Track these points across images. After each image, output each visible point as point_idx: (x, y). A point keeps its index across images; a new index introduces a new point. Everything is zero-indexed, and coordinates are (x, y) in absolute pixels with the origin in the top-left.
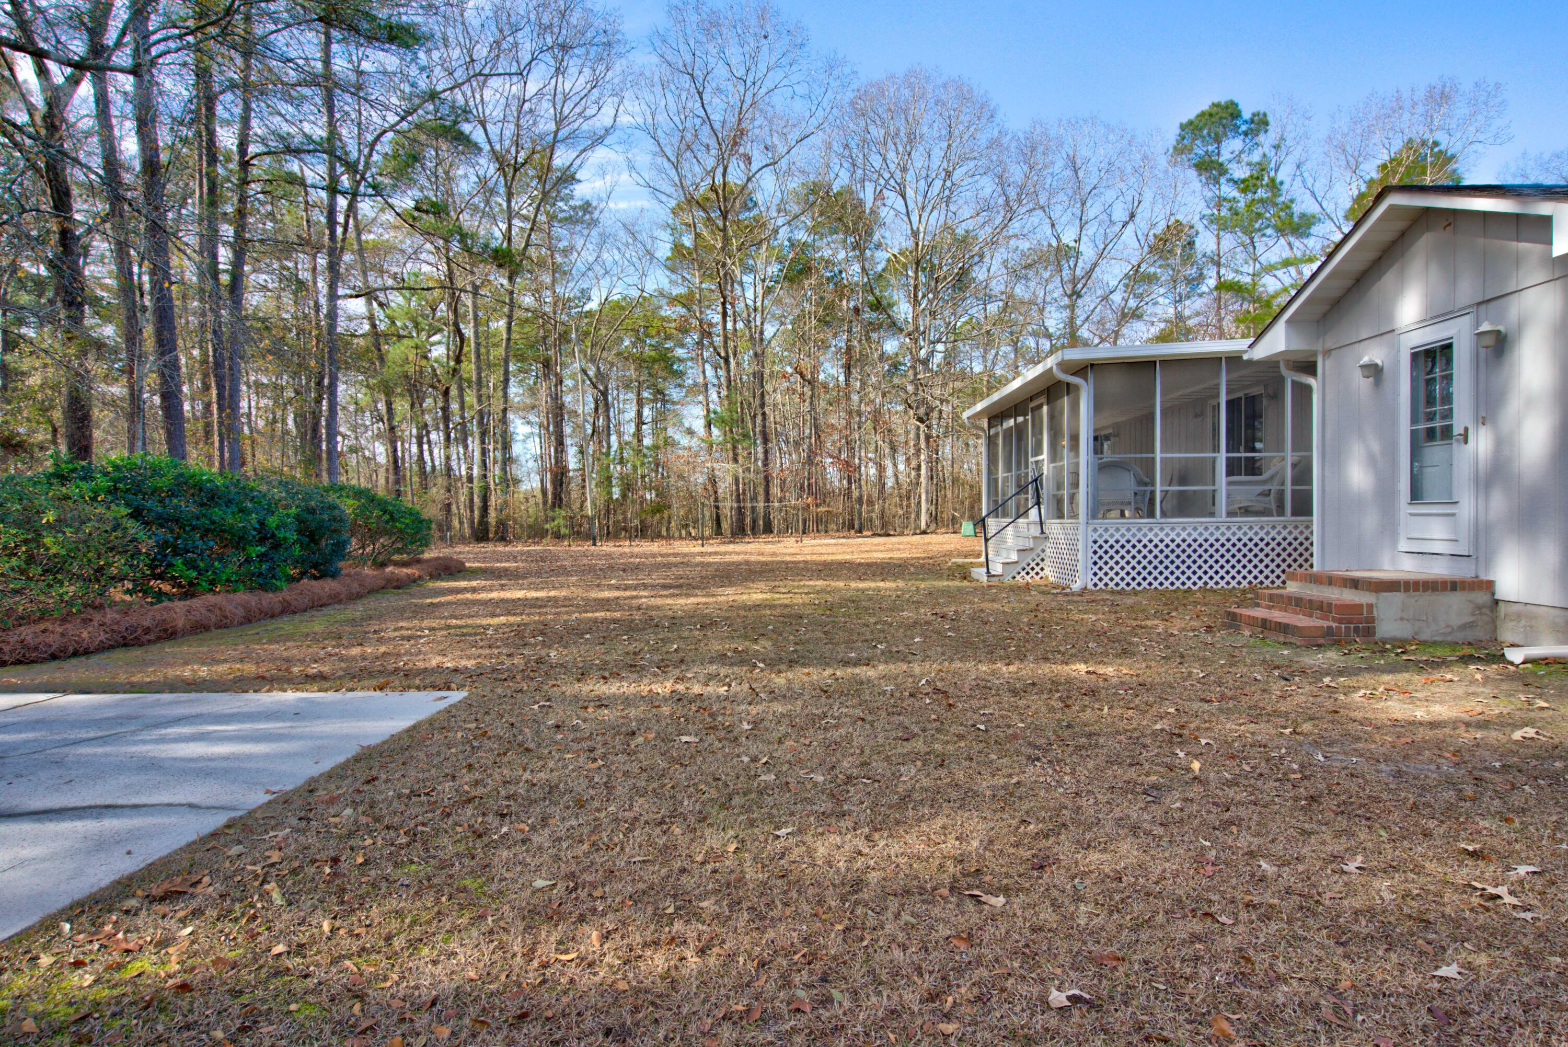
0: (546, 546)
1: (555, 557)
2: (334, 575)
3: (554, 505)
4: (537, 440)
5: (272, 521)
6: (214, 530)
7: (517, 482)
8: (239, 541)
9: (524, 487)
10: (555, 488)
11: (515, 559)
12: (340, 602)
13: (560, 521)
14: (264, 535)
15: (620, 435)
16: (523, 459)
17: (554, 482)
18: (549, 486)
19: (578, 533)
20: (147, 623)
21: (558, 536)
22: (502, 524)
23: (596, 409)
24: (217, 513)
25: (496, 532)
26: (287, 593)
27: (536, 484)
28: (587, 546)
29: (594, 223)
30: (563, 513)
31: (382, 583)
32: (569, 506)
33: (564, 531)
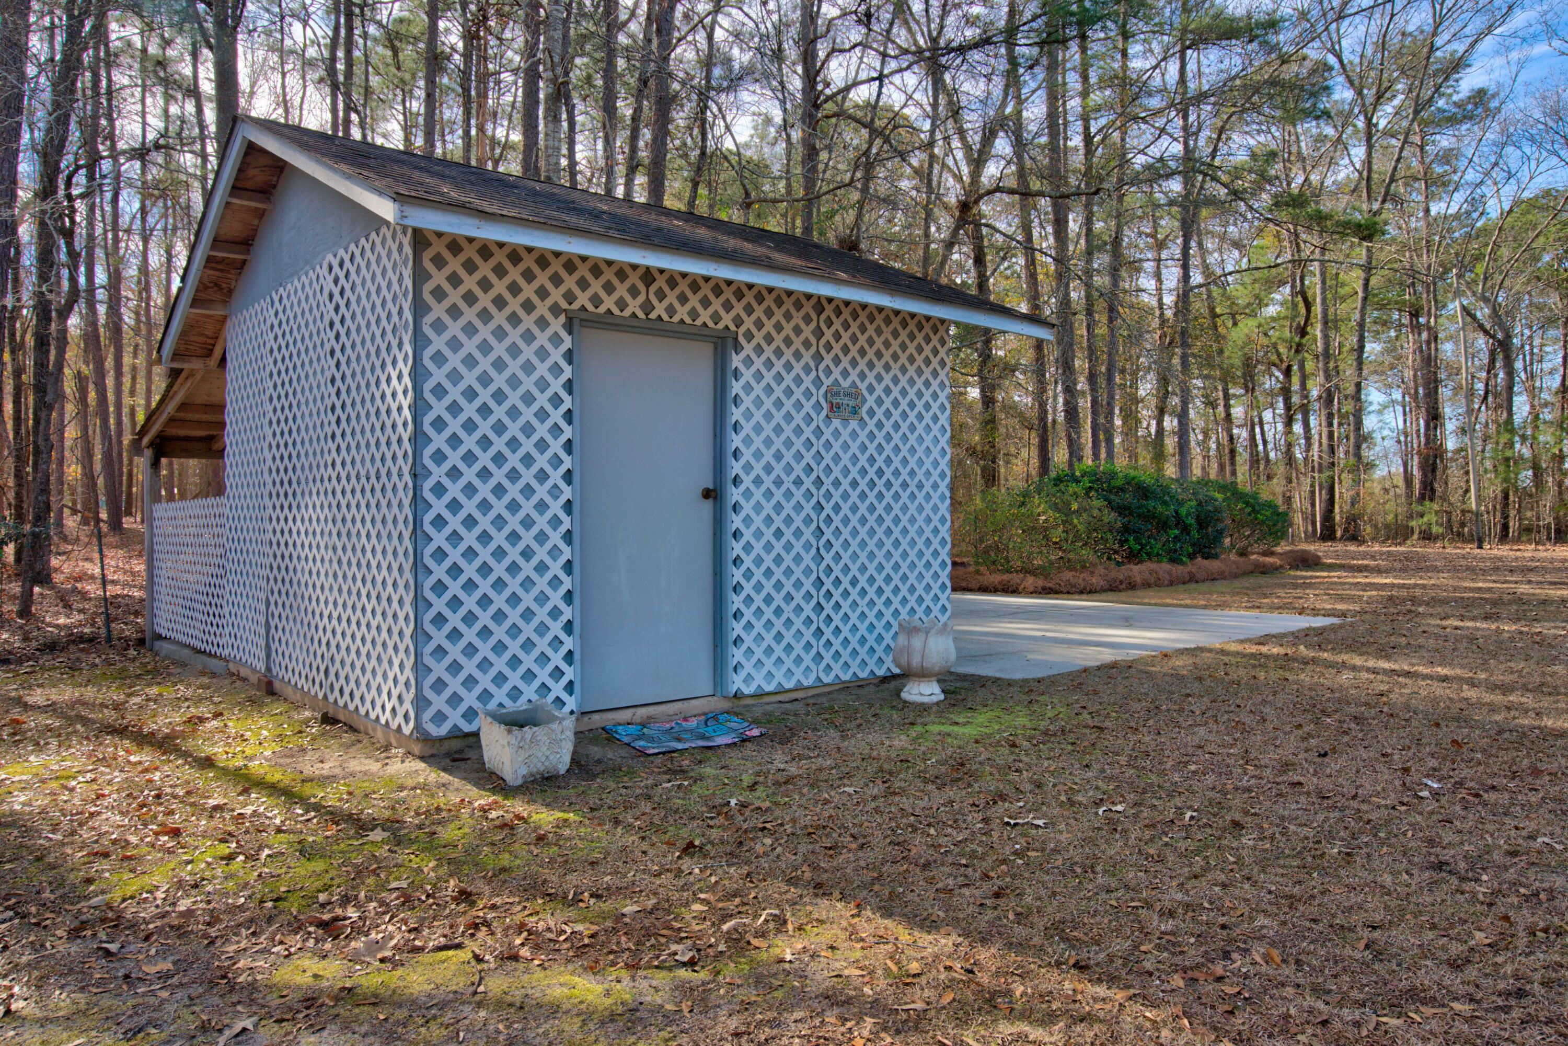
0: (1413, 546)
1: (1424, 558)
2: (1216, 557)
3: (1422, 498)
4: (1399, 409)
5: (1183, 511)
6: (1149, 517)
7: (1370, 466)
8: (1164, 526)
9: (1380, 472)
10: (1425, 475)
11: (1373, 558)
12: (1225, 578)
13: (1431, 515)
14: (1179, 521)
15: (1532, 392)
16: (1377, 436)
17: (1423, 467)
18: (1416, 471)
19: (1459, 534)
20: (1121, 577)
21: (1427, 537)
22: (1352, 520)
23: (1492, 361)
24: (1151, 504)
25: (1346, 530)
26: (1189, 567)
27: (1397, 468)
28: (1470, 549)
29: (1492, 114)
30: (1436, 507)
31: (1251, 568)
32: (1444, 498)
33: (1436, 530)
